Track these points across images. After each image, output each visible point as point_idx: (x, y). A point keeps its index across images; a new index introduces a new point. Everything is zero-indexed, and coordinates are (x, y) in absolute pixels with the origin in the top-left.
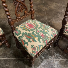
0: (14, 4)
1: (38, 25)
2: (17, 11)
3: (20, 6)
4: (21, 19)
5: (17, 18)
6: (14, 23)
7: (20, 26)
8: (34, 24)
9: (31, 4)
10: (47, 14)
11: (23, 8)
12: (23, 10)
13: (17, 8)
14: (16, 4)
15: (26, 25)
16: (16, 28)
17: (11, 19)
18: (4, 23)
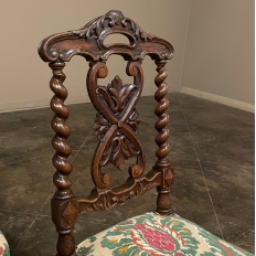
0: (98, 129)
1: (195, 242)
2: (103, 158)
3: (117, 141)
4: (112, 202)
5: (94, 193)
6: (76, 216)
7: (100, 236)
8: (174, 235)
9: (164, 142)
10: (220, 206)
11: (128, 150)
12: (126, 158)
13: (106, 149)
14: (104, 132)
15: (132, 234)
16: (79, 246)
17: (71, 193)
18: (14, 228)
